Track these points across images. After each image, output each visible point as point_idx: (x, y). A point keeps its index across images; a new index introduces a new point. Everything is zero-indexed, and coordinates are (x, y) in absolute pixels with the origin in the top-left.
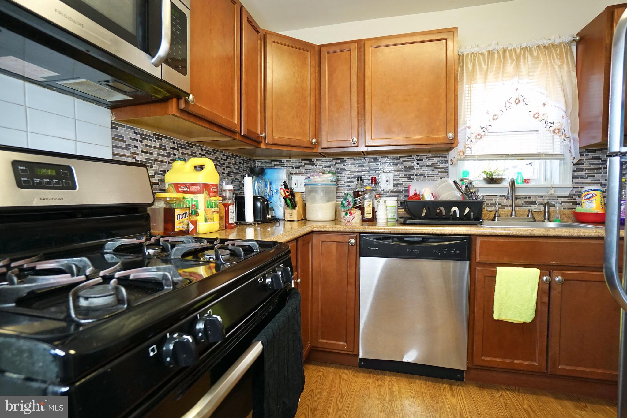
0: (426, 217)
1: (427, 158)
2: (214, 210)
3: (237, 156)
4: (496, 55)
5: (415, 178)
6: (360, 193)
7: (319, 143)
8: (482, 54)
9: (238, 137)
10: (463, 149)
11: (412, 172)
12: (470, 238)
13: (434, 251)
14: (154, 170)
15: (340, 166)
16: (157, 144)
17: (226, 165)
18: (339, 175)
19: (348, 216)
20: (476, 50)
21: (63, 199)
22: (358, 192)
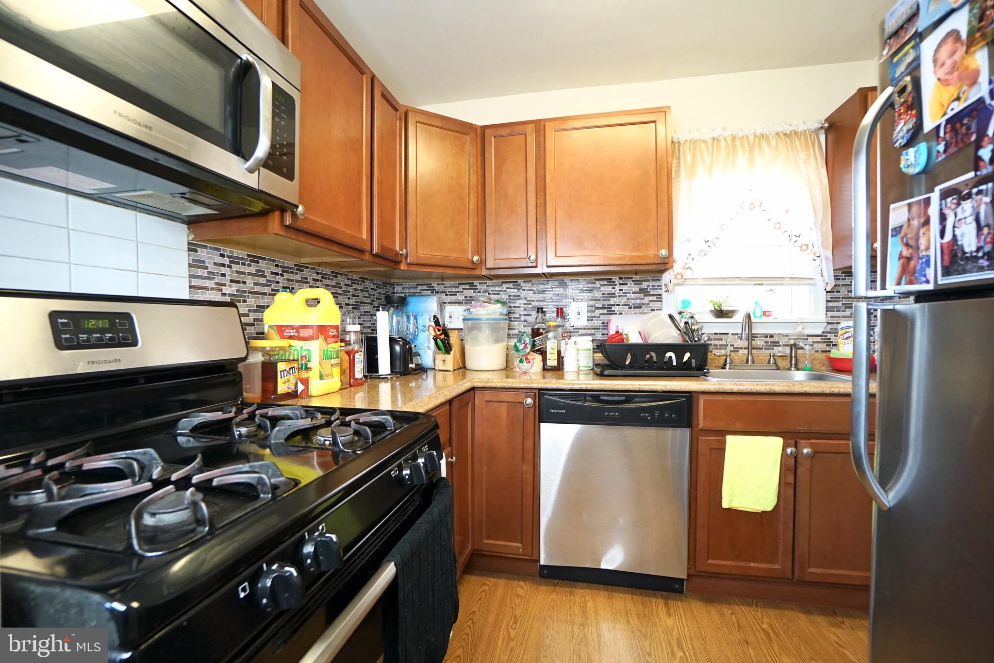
0: (631, 366)
1: (633, 281)
2: (333, 361)
3: (367, 279)
4: (723, 144)
5: (616, 309)
6: (541, 331)
7: (482, 262)
8: (705, 142)
9: (367, 257)
10: (680, 271)
11: (612, 301)
12: (690, 396)
13: (642, 415)
14: (248, 306)
15: (514, 292)
16: (252, 270)
17: (351, 293)
18: (512, 305)
19: (524, 364)
20: (696, 135)
21: (119, 361)
22: (538, 329)
